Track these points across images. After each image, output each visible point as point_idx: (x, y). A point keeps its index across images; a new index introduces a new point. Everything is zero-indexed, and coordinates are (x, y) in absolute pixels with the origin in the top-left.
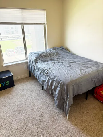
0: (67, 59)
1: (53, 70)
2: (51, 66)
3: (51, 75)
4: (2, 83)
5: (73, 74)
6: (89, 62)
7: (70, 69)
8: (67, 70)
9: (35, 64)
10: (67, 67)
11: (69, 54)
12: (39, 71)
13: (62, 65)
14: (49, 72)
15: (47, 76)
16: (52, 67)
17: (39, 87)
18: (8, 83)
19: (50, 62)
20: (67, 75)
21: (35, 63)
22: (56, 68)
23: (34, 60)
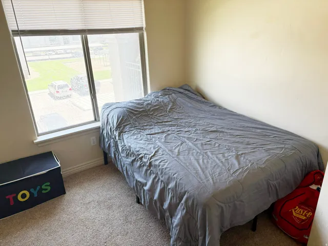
0: (201, 122)
1: (165, 157)
2: (159, 144)
3: (159, 173)
4: (32, 190)
5: (218, 170)
6: (259, 131)
7: (209, 154)
8: (201, 157)
9: (117, 138)
10: (201, 148)
11: (204, 107)
12: (127, 155)
13: (188, 138)
14: (153, 163)
15: (150, 174)
16: (163, 147)
17: (129, 196)
18: (47, 187)
19: (156, 129)
20: (203, 172)
21: (116, 133)
22: (171, 151)
23: (115, 124)
